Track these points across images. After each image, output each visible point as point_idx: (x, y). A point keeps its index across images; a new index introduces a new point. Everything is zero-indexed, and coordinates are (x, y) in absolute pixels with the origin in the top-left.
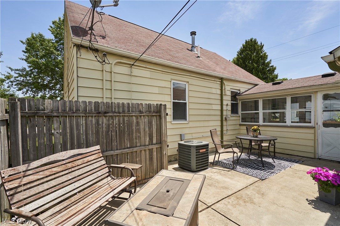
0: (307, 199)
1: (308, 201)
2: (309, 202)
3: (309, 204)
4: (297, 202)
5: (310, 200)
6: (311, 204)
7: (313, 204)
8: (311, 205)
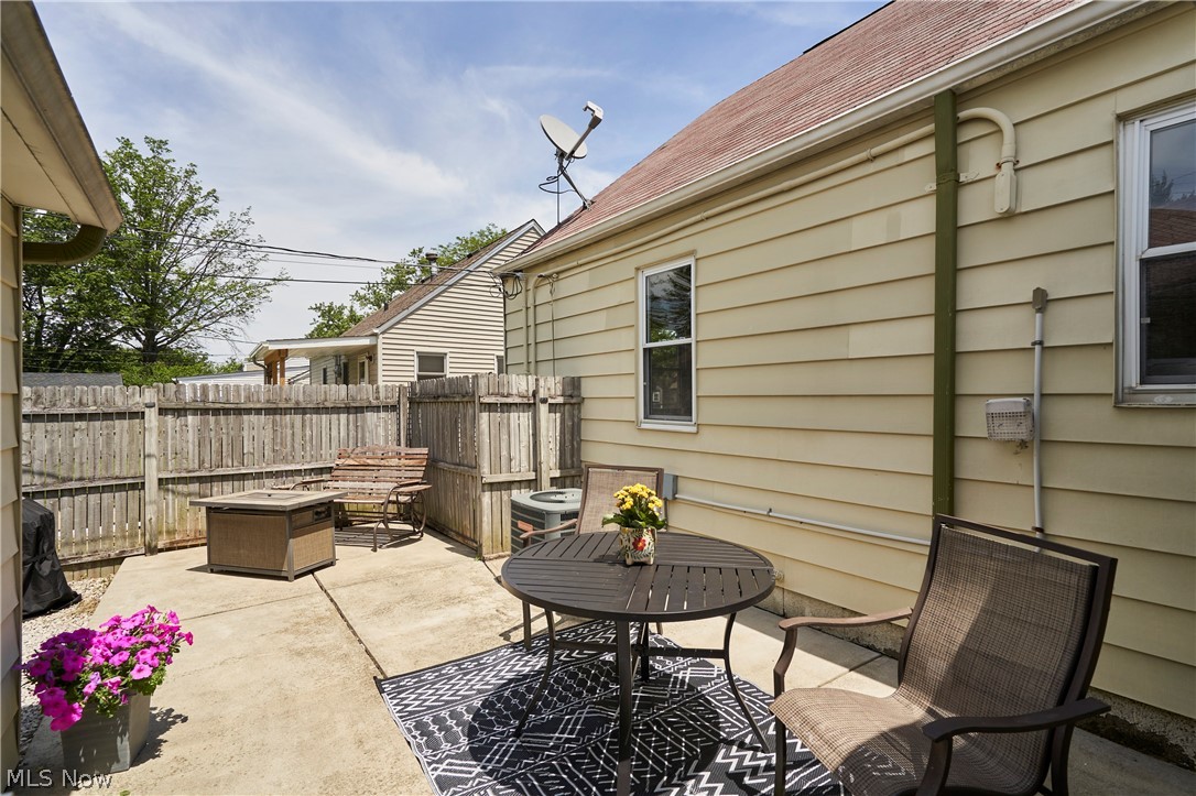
0: (185, 720)
1: (179, 716)
2: (174, 714)
3: (172, 710)
4: (204, 694)
5: (174, 723)
6: (165, 714)
7: (158, 719)
8: (164, 710)
